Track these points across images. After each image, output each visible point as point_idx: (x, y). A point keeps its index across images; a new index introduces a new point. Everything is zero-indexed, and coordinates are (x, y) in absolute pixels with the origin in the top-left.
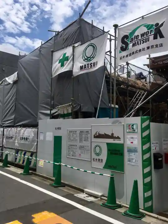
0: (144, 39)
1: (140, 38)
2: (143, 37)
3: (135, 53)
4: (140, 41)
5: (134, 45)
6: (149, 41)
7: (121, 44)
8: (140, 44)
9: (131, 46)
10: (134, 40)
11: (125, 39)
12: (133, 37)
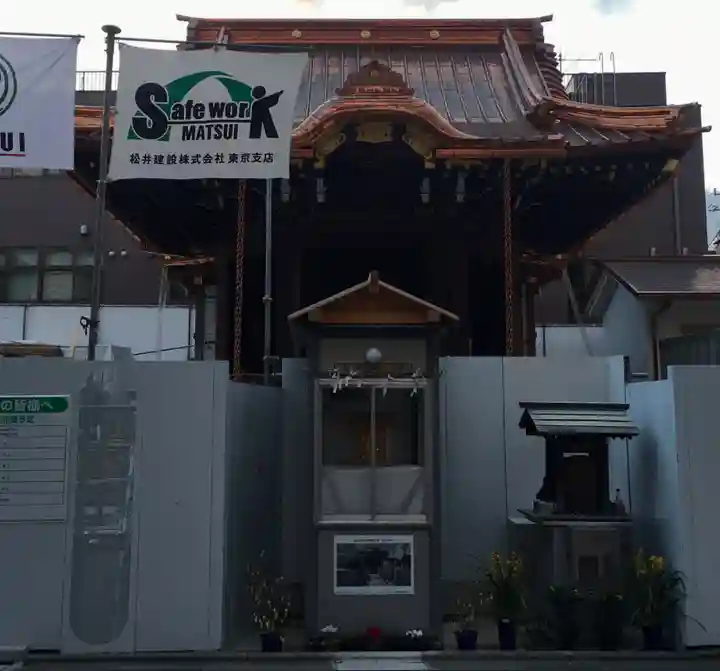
0: (221, 126)
1: (207, 116)
2: (216, 118)
3: (190, 161)
4: (209, 127)
5: (187, 134)
6: (235, 138)
7: (137, 108)
8: (209, 138)
9: (176, 131)
10: (188, 116)
11: (152, 99)
12: (184, 102)
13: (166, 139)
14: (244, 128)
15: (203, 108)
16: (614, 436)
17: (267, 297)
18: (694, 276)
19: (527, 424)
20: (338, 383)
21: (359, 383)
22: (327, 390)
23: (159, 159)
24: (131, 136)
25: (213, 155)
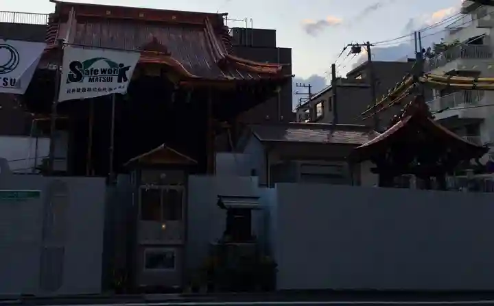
0: (105, 77)
1: (100, 74)
2: (104, 74)
3: (92, 90)
4: (100, 78)
6: (112, 82)
7: (70, 70)
8: (100, 82)
9: (86, 79)
10: (91, 74)
11: (76, 67)
12: (89, 69)
13: (82, 81)
14: (115, 78)
15: (98, 71)
16: (252, 209)
17: (112, 148)
18: (286, 133)
19: (220, 204)
20: (147, 187)
21: (157, 187)
22: (143, 190)
23: (78, 90)
24: (68, 82)
25: (102, 88)
